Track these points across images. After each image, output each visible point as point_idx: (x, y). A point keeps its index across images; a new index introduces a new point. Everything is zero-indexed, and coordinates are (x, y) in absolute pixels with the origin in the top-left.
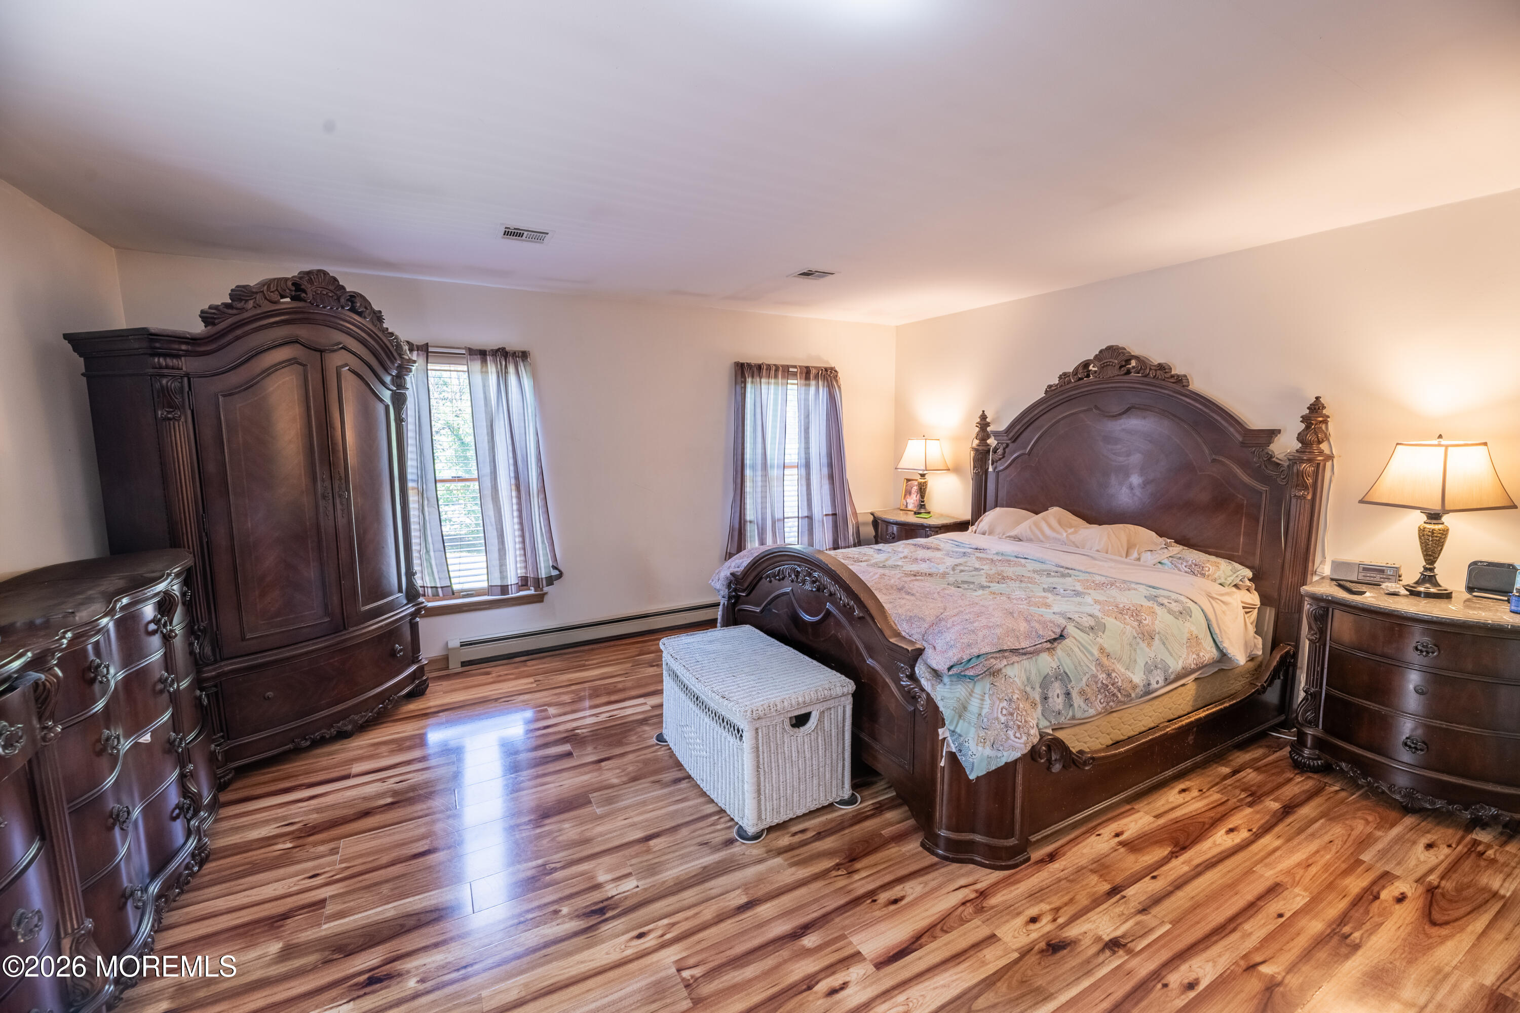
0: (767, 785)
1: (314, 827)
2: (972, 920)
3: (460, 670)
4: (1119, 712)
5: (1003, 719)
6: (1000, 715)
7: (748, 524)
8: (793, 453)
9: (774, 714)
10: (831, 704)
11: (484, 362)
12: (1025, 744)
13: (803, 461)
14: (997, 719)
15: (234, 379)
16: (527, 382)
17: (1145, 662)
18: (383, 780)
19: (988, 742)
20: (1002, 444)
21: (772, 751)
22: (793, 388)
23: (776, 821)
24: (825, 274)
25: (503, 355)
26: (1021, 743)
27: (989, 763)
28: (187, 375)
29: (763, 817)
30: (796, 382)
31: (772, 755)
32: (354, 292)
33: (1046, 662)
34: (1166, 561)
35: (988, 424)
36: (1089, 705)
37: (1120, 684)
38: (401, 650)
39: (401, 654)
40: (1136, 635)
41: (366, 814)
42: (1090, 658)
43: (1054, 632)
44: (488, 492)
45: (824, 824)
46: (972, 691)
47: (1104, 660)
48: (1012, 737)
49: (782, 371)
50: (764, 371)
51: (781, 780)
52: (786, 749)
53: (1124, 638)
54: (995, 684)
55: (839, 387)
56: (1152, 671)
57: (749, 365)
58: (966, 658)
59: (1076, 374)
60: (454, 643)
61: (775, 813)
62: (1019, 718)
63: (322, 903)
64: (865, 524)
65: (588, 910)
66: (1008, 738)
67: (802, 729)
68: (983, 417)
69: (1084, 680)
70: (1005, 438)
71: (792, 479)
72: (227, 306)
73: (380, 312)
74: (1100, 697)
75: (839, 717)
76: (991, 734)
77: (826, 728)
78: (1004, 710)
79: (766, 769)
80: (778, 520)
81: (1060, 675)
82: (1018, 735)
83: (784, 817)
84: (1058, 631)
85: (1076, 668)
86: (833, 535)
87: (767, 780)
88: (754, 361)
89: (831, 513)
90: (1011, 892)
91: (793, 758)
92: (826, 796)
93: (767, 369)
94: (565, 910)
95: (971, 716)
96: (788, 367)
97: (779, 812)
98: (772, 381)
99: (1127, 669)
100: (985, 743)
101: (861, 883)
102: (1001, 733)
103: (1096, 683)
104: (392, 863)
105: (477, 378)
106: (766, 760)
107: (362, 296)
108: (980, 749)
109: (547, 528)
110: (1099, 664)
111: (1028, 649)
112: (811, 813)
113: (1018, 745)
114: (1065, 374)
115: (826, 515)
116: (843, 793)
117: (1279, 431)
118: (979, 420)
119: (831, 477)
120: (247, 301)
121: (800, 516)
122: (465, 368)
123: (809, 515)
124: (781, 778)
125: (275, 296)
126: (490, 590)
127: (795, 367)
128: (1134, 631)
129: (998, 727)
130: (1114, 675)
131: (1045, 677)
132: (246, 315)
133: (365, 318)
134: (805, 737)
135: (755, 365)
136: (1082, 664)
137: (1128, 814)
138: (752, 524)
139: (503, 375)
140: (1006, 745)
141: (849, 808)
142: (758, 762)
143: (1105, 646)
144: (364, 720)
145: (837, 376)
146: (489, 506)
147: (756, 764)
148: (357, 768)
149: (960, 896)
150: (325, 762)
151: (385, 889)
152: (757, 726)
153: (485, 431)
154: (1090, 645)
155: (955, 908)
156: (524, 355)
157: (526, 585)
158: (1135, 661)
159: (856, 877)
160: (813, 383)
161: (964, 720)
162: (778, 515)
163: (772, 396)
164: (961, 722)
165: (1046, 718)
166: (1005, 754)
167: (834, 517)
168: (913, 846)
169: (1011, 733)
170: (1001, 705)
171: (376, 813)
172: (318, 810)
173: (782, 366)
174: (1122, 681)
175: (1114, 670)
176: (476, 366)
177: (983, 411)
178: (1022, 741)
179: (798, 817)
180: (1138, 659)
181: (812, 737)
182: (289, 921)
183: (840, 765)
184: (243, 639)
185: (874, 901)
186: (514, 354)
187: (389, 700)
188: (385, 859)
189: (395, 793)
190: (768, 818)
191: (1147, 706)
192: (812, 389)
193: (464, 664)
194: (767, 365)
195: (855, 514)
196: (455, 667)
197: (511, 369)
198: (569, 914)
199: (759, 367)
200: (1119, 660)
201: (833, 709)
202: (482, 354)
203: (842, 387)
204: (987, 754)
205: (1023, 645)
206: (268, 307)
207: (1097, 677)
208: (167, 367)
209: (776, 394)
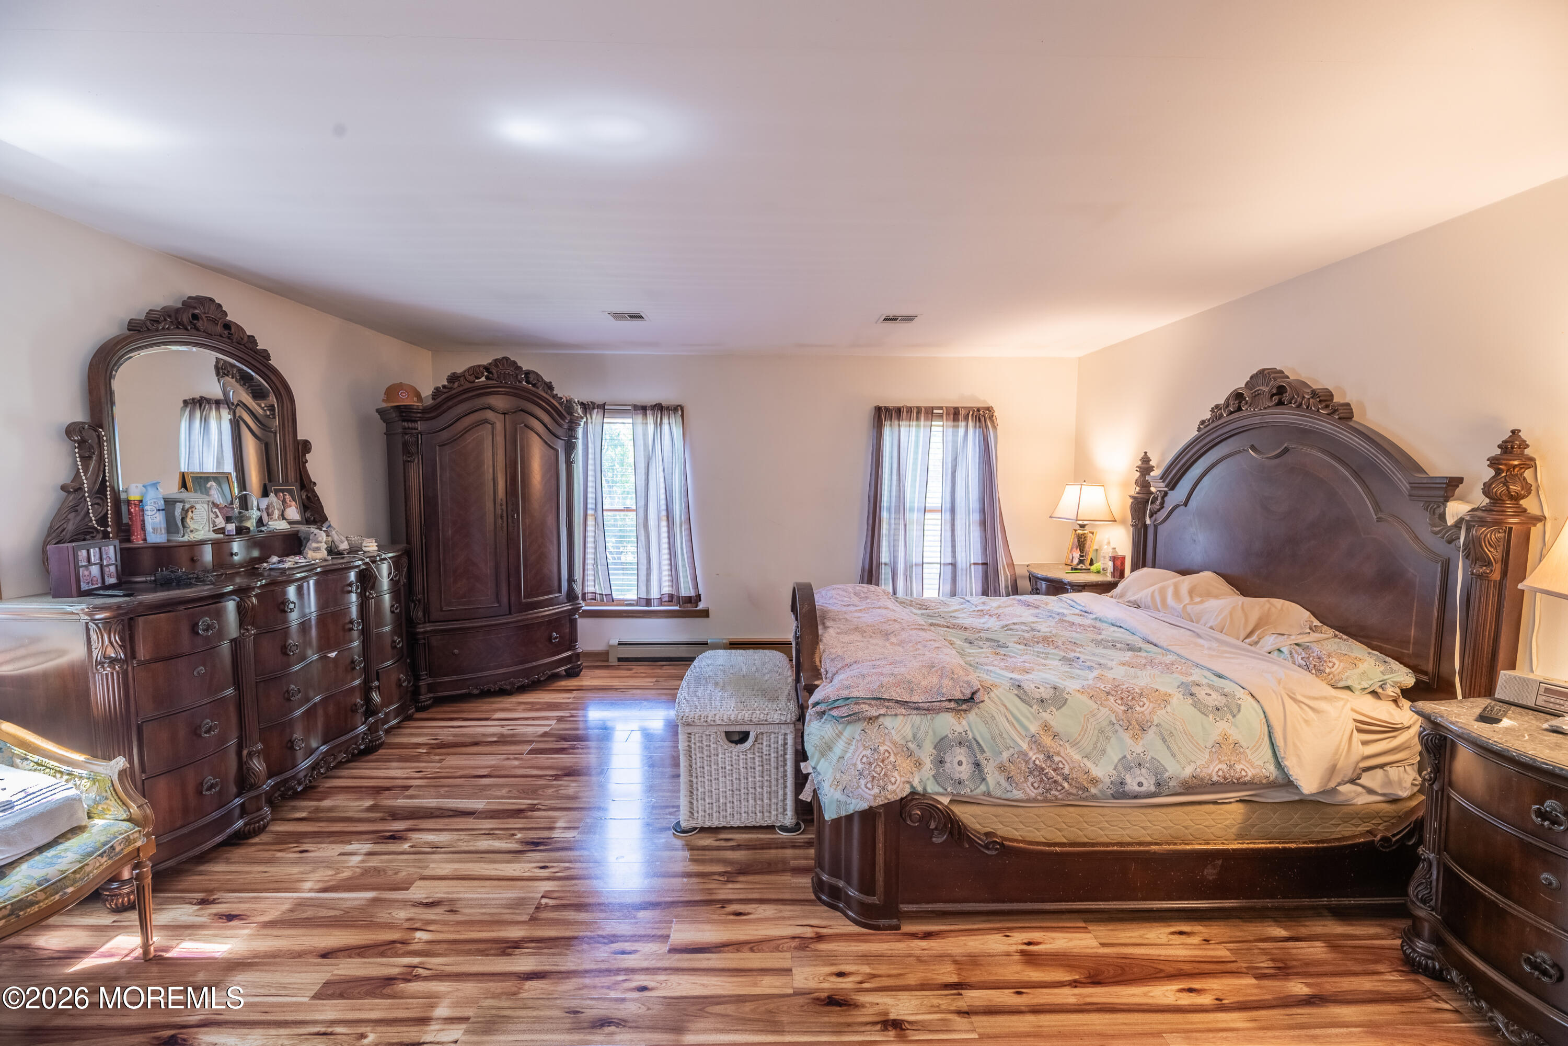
0: (699, 788)
1: (445, 744)
2: (786, 951)
3: (617, 663)
4: (1080, 808)
5: (860, 766)
6: (858, 762)
7: (883, 566)
8: (936, 495)
9: (705, 724)
10: (770, 729)
11: (645, 415)
12: (875, 797)
13: (948, 505)
14: (855, 765)
15: (445, 435)
16: (677, 431)
17: (1120, 756)
18: (502, 726)
19: (840, 786)
20: (1160, 491)
21: (705, 758)
22: (938, 429)
23: (707, 824)
24: (909, 319)
25: (660, 409)
26: (870, 795)
27: (838, 807)
28: (420, 433)
29: (695, 816)
30: (941, 423)
31: (705, 762)
32: (529, 370)
33: (948, 723)
34: (1284, 649)
35: (1151, 469)
36: (1014, 785)
37: (1066, 771)
38: (556, 638)
39: (557, 640)
40: (1115, 721)
41: (476, 744)
42: (1024, 734)
43: (962, 693)
44: (641, 521)
45: (750, 840)
46: (842, 734)
47: (1047, 740)
48: (863, 786)
49: (929, 413)
50: (905, 414)
51: (714, 788)
52: (719, 759)
53: (1091, 720)
54: (867, 731)
55: (995, 427)
56: (1132, 768)
57: (887, 409)
58: (833, 698)
59: (1227, 406)
60: (614, 642)
61: (707, 816)
62: (878, 769)
63: (407, 788)
64: (1022, 577)
65: (532, 840)
66: (859, 786)
67: (739, 746)
68: (1146, 459)
69: (1005, 755)
70: (1162, 485)
71: (935, 524)
72: (444, 387)
73: (551, 382)
74: (1031, 779)
75: (780, 744)
76: (846, 778)
77: (764, 751)
78: (865, 758)
79: (699, 773)
80: (916, 565)
81: (969, 741)
82: (869, 785)
83: (715, 823)
84: (968, 693)
85: (993, 738)
86: (983, 586)
87: (699, 783)
88: (892, 404)
89: (980, 562)
90: (850, 946)
91: (727, 770)
92: (763, 816)
93: (907, 412)
94: (519, 836)
95: (833, 756)
96: (933, 408)
97: (711, 816)
98: (915, 423)
99: (1087, 757)
100: (837, 785)
101: (727, 892)
102: (854, 780)
103: (1027, 762)
104: (461, 777)
105: (640, 428)
106: (698, 764)
107: (534, 372)
108: (832, 790)
109: (690, 554)
110: (1035, 741)
111: (920, 705)
112: (746, 828)
113: (867, 795)
114: (1217, 406)
115: (974, 564)
116: (784, 819)
117: (1460, 480)
118: (1140, 463)
119: (983, 523)
120: (454, 383)
121: (942, 562)
122: (630, 421)
123: (953, 562)
124: (714, 785)
125: (471, 378)
126: (638, 602)
127: (941, 408)
128: (1113, 715)
129: (853, 773)
130: (1056, 759)
131: (942, 739)
132: (454, 392)
133: (538, 388)
134: (741, 754)
135: (894, 408)
136: (1005, 736)
137: (1072, 930)
138: (887, 567)
139: (659, 425)
140: (856, 793)
141: (786, 835)
142: (691, 765)
143: (1052, 723)
144: (519, 684)
145: (992, 416)
146: (642, 532)
147: (688, 766)
148: (498, 715)
149: (798, 931)
150: (485, 707)
151: (443, 791)
152: (689, 731)
153: (643, 472)
154: (1027, 718)
155: (783, 938)
156: (676, 409)
157: (672, 601)
158: (1104, 751)
159: (730, 886)
160: (962, 424)
161: (826, 759)
162: (916, 559)
163: (913, 438)
164: (823, 760)
165: (938, 783)
166: (853, 801)
167: (985, 566)
168: (806, 881)
169: (863, 782)
170: (864, 753)
171: (481, 745)
172: (455, 735)
173: (926, 408)
174: (1071, 769)
175: (1058, 754)
176: (639, 419)
177: (1146, 453)
178: (872, 792)
179: (732, 828)
180: (1109, 749)
181: (749, 756)
182: (387, 792)
183: (781, 791)
184: (442, 610)
185: (723, 907)
186: (668, 409)
187: (543, 674)
188: (460, 773)
189: (502, 735)
190: (700, 817)
191: (1136, 812)
192: (961, 431)
193: (620, 660)
194: (907, 407)
195: (1012, 565)
196: (613, 660)
197: (665, 421)
198: (519, 839)
199: (899, 411)
200: (1074, 744)
201: (773, 734)
202: (643, 409)
203: (999, 429)
204: (837, 797)
205: (915, 699)
206: (468, 385)
207: (1026, 755)
208: (409, 428)
209: (917, 437)
